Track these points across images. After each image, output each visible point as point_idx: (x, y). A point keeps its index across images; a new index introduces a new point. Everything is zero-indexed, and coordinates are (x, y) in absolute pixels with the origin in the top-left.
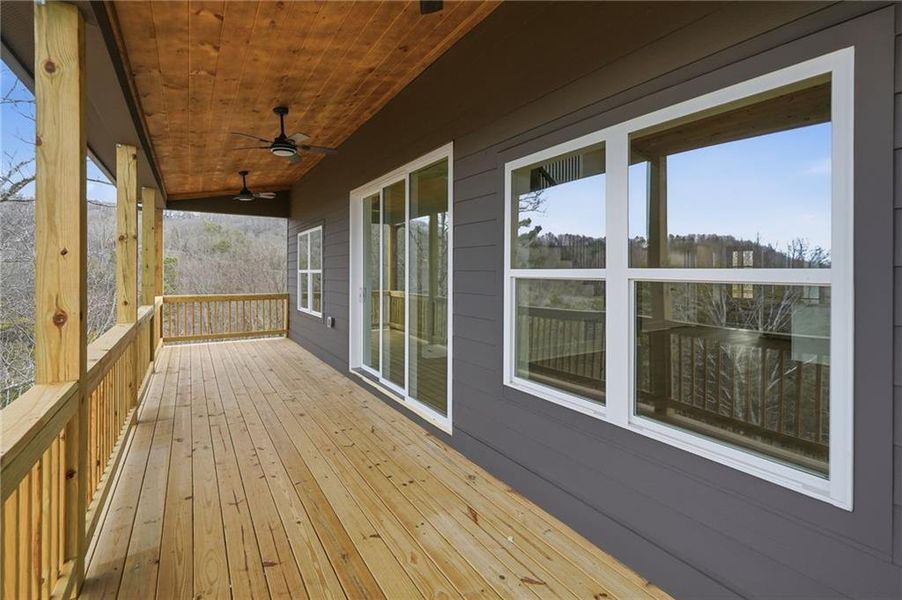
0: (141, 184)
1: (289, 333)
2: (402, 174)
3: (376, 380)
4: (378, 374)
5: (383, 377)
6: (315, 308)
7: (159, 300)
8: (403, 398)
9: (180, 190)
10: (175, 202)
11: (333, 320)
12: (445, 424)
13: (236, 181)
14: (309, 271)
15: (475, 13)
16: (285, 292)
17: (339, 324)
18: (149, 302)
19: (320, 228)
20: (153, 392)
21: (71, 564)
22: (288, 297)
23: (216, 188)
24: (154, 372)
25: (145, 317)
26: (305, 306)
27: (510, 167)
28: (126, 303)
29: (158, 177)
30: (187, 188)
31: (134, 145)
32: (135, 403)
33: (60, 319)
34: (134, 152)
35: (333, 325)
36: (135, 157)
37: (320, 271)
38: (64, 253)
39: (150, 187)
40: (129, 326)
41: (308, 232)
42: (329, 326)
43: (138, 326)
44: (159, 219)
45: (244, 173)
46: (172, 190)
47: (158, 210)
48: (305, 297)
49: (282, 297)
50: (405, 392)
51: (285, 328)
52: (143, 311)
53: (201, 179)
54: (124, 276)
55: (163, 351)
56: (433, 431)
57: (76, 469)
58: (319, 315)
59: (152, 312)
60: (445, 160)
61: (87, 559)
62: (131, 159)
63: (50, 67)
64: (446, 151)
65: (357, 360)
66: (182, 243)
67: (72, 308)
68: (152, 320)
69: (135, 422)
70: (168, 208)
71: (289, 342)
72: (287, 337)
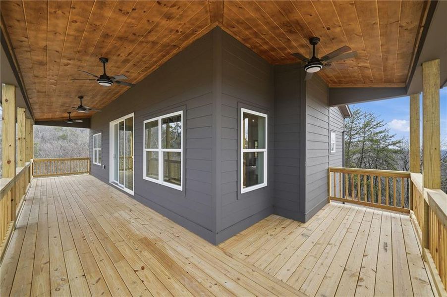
0: (27, 118)
1: (90, 173)
2: (123, 119)
3: (117, 184)
4: (118, 183)
5: (120, 183)
6: (99, 163)
7: (32, 160)
8: (123, 188)
9: (41, 118)
10: (38, 122)
11: (105, 166)
12: (132, 193)
13: (66, 115)
14: (97, 149)
15: (137, 80)
16: (89, 157)
17: (106, 167)
18: (28, 161)
19: (101, 133)
20: (31, 192)
21: (13, 222)
22: (90, 159)
23: (58, 117)
24: (30, 187)
25: (28, 166)
26: (96, 162)
27: (145, 122)
28: (21, 160)
29: (32, 115)
30: (45, 117)
31: (24, 108)
32: (25, 194)
33: (9, 162)
34: (24, 110)
35: (105, 167)
36: (25, 112)
37: (101, 149)
38: (10, 146)
39: (29, 118)
40: (23, 168)
41: (97, 134)
42: (103, 168)
43: (25, 168)
44: (32, 129)
45: (69, 113)
46: (38, 118)
47: (32, 125)
48: (96, 158)
49: (87, 159)
50: (124, 186)
51: (89, 171)
52: (27, 164)
53: (51, 115)
54: (20, 152)
55: (34, 181)
56: (130, 195)
57: (14, 199)
58: (100, 165)
59: (29, 164)
60: (133, 117)
61: (16, 223)
62: (23, 113)
63: (7, 101)
64: (132, 115)
65: (112, 179)
66: (40, 135)
67: (12, 160)
68: (29, 168)
69: (25, 200)
70: (35, 124)
71: (90, 175)
72: (90, 174)
